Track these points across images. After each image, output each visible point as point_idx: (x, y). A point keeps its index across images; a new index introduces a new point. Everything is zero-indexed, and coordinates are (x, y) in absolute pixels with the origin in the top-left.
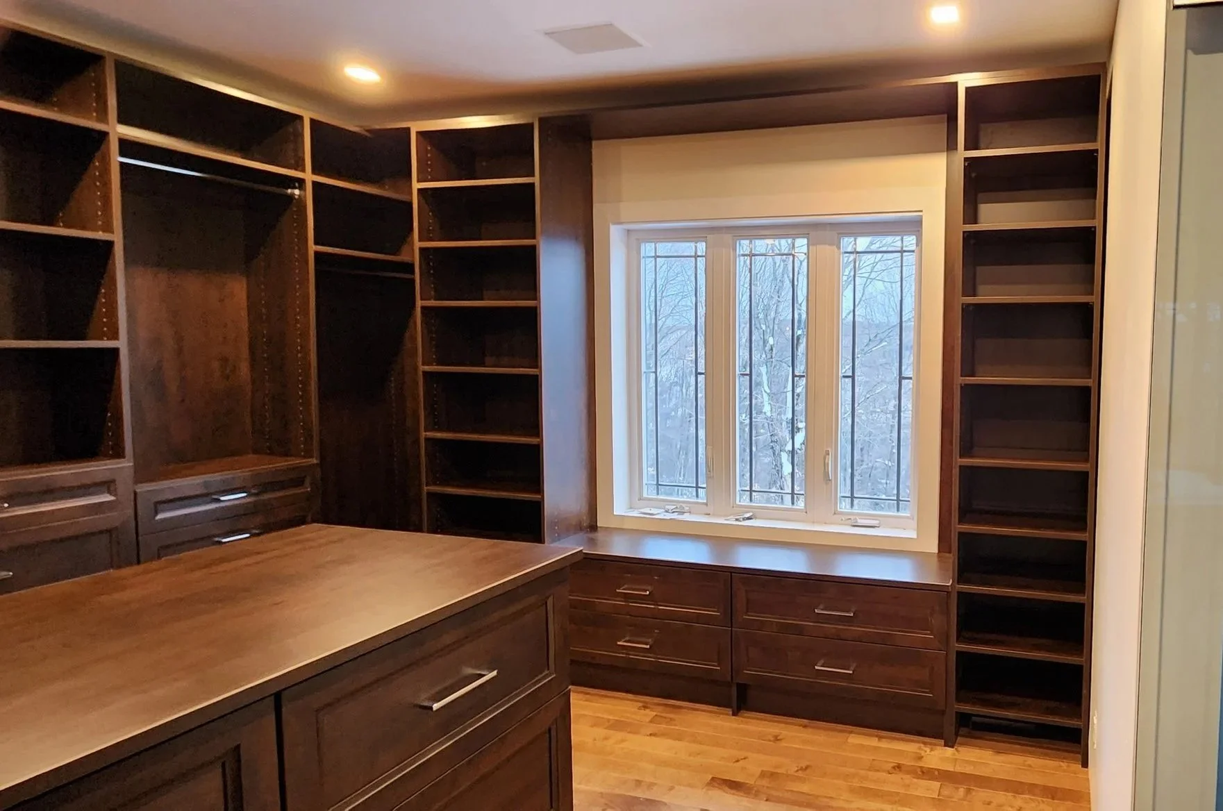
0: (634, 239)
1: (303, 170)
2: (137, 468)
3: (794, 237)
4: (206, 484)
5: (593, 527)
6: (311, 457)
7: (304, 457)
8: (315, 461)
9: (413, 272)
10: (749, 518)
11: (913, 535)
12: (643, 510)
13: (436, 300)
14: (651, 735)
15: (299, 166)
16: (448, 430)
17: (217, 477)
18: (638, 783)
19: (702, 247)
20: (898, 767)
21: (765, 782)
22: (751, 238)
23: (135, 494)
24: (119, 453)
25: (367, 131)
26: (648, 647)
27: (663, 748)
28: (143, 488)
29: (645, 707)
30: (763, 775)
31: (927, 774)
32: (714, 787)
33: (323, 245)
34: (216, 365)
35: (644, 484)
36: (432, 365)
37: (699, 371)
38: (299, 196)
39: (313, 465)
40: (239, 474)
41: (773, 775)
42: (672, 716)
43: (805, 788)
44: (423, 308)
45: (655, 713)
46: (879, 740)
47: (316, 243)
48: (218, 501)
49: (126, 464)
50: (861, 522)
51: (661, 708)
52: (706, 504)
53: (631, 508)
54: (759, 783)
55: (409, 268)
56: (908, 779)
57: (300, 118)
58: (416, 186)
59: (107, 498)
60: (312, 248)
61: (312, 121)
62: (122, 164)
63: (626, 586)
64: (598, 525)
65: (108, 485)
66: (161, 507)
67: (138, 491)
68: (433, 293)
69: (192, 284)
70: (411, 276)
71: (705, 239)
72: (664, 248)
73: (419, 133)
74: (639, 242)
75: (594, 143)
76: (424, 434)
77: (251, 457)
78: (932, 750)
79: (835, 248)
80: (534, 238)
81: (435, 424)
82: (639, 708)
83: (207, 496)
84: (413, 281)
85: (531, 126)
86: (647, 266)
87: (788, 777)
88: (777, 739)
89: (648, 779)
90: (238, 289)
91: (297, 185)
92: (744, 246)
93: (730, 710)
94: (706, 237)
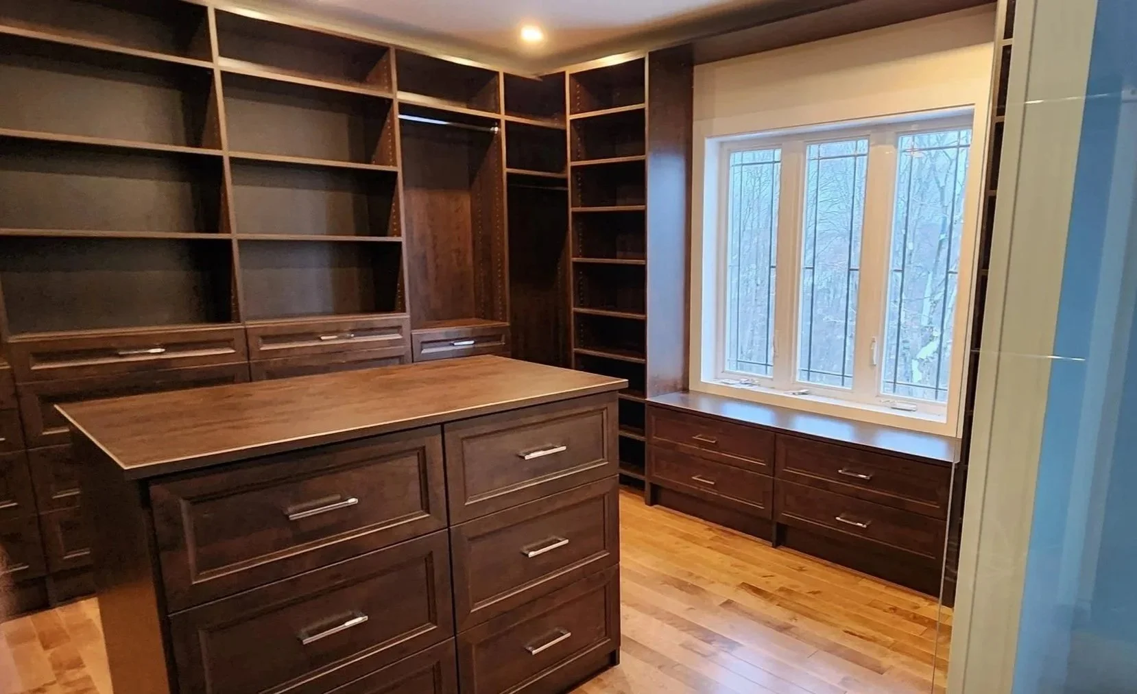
0: (725, 150)
1: (499, 113)
2: (412, 318)
3: (856, 139)
4: (446, 333)
5: (685, 389)
6: (505, 321)
7: (501, 321)
8: (507, 324)
9: (567, 186)
10: (803, 394)
11: (944, 421)
12: (723, 381)
13: (582, 206)
14: (708, 547)
15: (497, 111)
16: (590, 307)
17: (453, 329)
18: (691, 574)
19: (778, 153)
20: (894, 609)
21: (782, 594)
22: (819, 142)
23: (411, 335)
24: (404, 310)
25: (541, 77)
26: (713, 483)
27: (716, 557)
28: (415, 332)
29: (710, 529)
30: (781, 589)
31: (917, 619)
32: (742, 588)
33: (511, 168)
34: (454, 255)
35: (726, 360)
36: (578, 257)
37: (772, 265)
38: (498, 132)
39: (507, 327)
40: (464, 329)
41: (789, 592)
42: (726, 539)
43: (810, 604)
44: (573, 213)
45: (716, 535)
46: (885, 588)
47: (508, 166)
48: (453, 345)
49: (406, 316)
50: (899, 405)
51: (720, 532)
52: (772, 379)
53: (716, 378)
54: (778, 594)
55: (564, 182)
56: (898, 618)
57: (497, 73)
58: (569, 117)
59: (398, 337)
60: (506, 170)
61: (506, 75)
62: (401, 120)
63: (700, 435)
64: (690, 389)
65: (398, 329)
66: (425, 345)
67: (413, 333)
68: (580, 201)
69: (441, 199)
70: (565, 189)
71: (779, 146)
72: (748, 156)
73: (572, 75)
74: (730, 152)
75: (696, 68)
76: (573, 309)
77: (474, 319)
78: (930, 605)
79: (892, 147)
80: (644, 154)
81: (582, 302)
82: (706, 530)
83: (448, 341)
84: (567, 192)
85: (643, 60)
86: (735, 174)
87: (799, 594)
88: (801, 569)
89: (697, 574)
90: (466, 202)
91: (496, 124)
92: (813, 150)
93: (771, 543)
94: (781, 145)
